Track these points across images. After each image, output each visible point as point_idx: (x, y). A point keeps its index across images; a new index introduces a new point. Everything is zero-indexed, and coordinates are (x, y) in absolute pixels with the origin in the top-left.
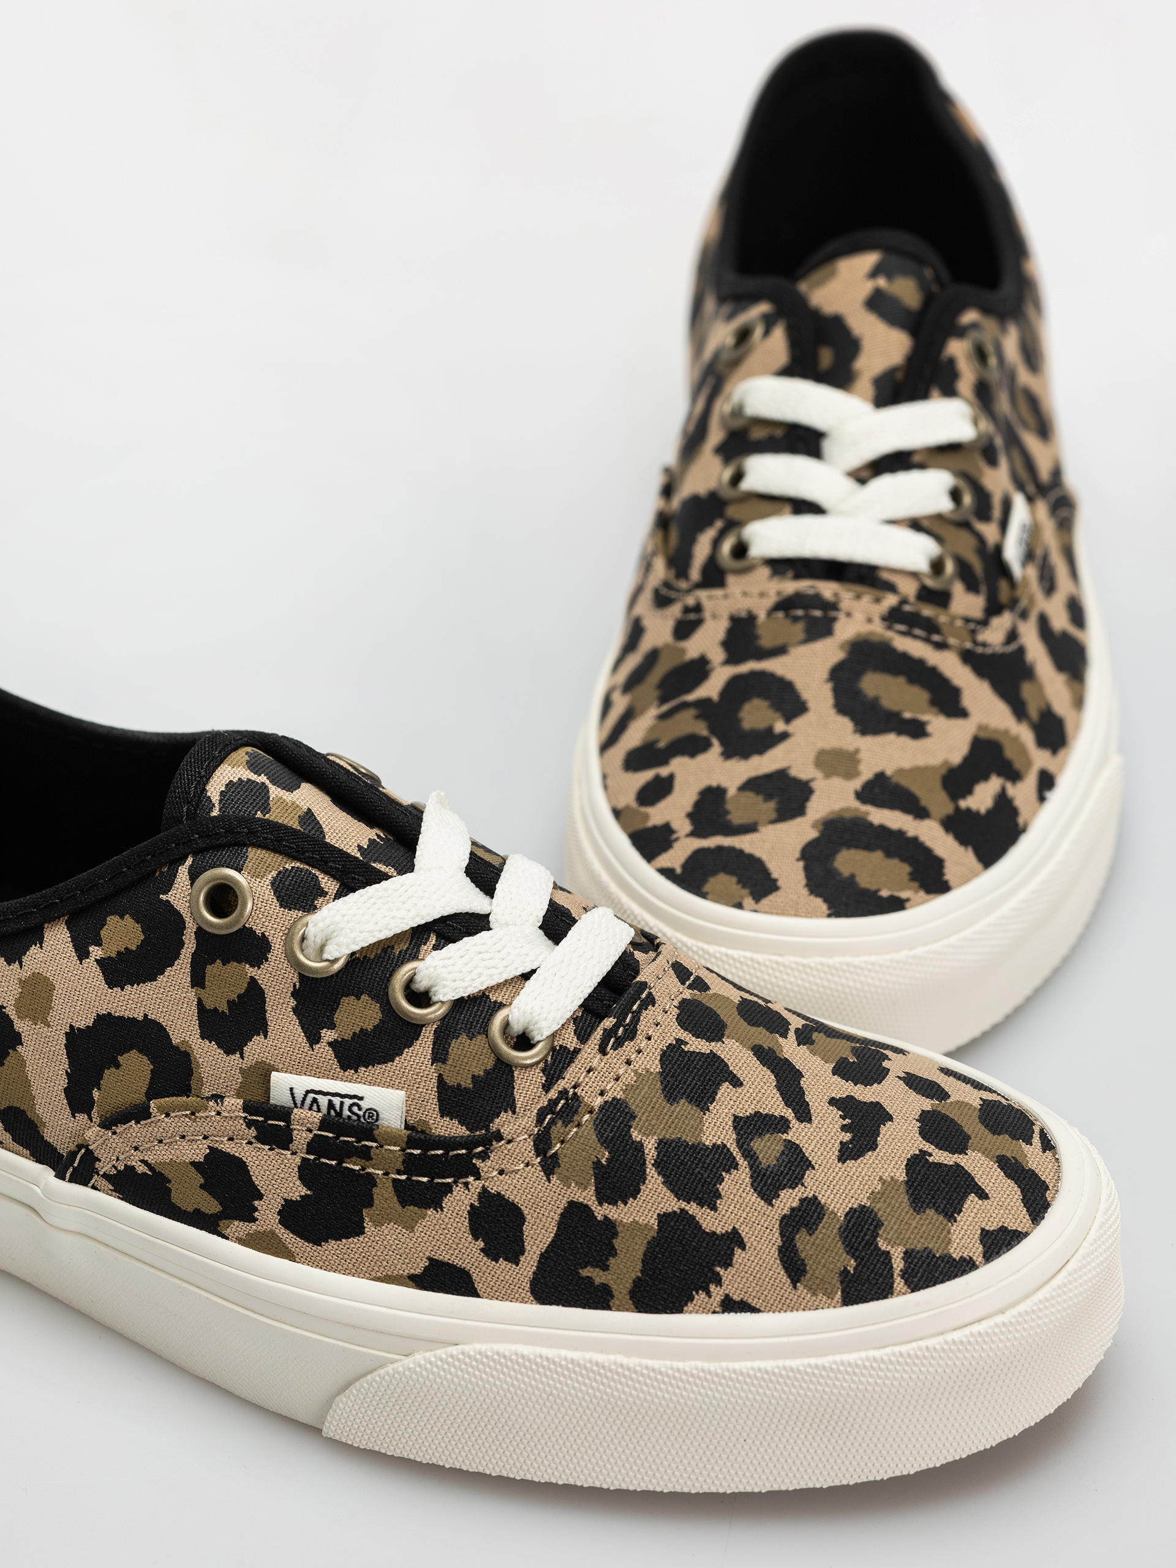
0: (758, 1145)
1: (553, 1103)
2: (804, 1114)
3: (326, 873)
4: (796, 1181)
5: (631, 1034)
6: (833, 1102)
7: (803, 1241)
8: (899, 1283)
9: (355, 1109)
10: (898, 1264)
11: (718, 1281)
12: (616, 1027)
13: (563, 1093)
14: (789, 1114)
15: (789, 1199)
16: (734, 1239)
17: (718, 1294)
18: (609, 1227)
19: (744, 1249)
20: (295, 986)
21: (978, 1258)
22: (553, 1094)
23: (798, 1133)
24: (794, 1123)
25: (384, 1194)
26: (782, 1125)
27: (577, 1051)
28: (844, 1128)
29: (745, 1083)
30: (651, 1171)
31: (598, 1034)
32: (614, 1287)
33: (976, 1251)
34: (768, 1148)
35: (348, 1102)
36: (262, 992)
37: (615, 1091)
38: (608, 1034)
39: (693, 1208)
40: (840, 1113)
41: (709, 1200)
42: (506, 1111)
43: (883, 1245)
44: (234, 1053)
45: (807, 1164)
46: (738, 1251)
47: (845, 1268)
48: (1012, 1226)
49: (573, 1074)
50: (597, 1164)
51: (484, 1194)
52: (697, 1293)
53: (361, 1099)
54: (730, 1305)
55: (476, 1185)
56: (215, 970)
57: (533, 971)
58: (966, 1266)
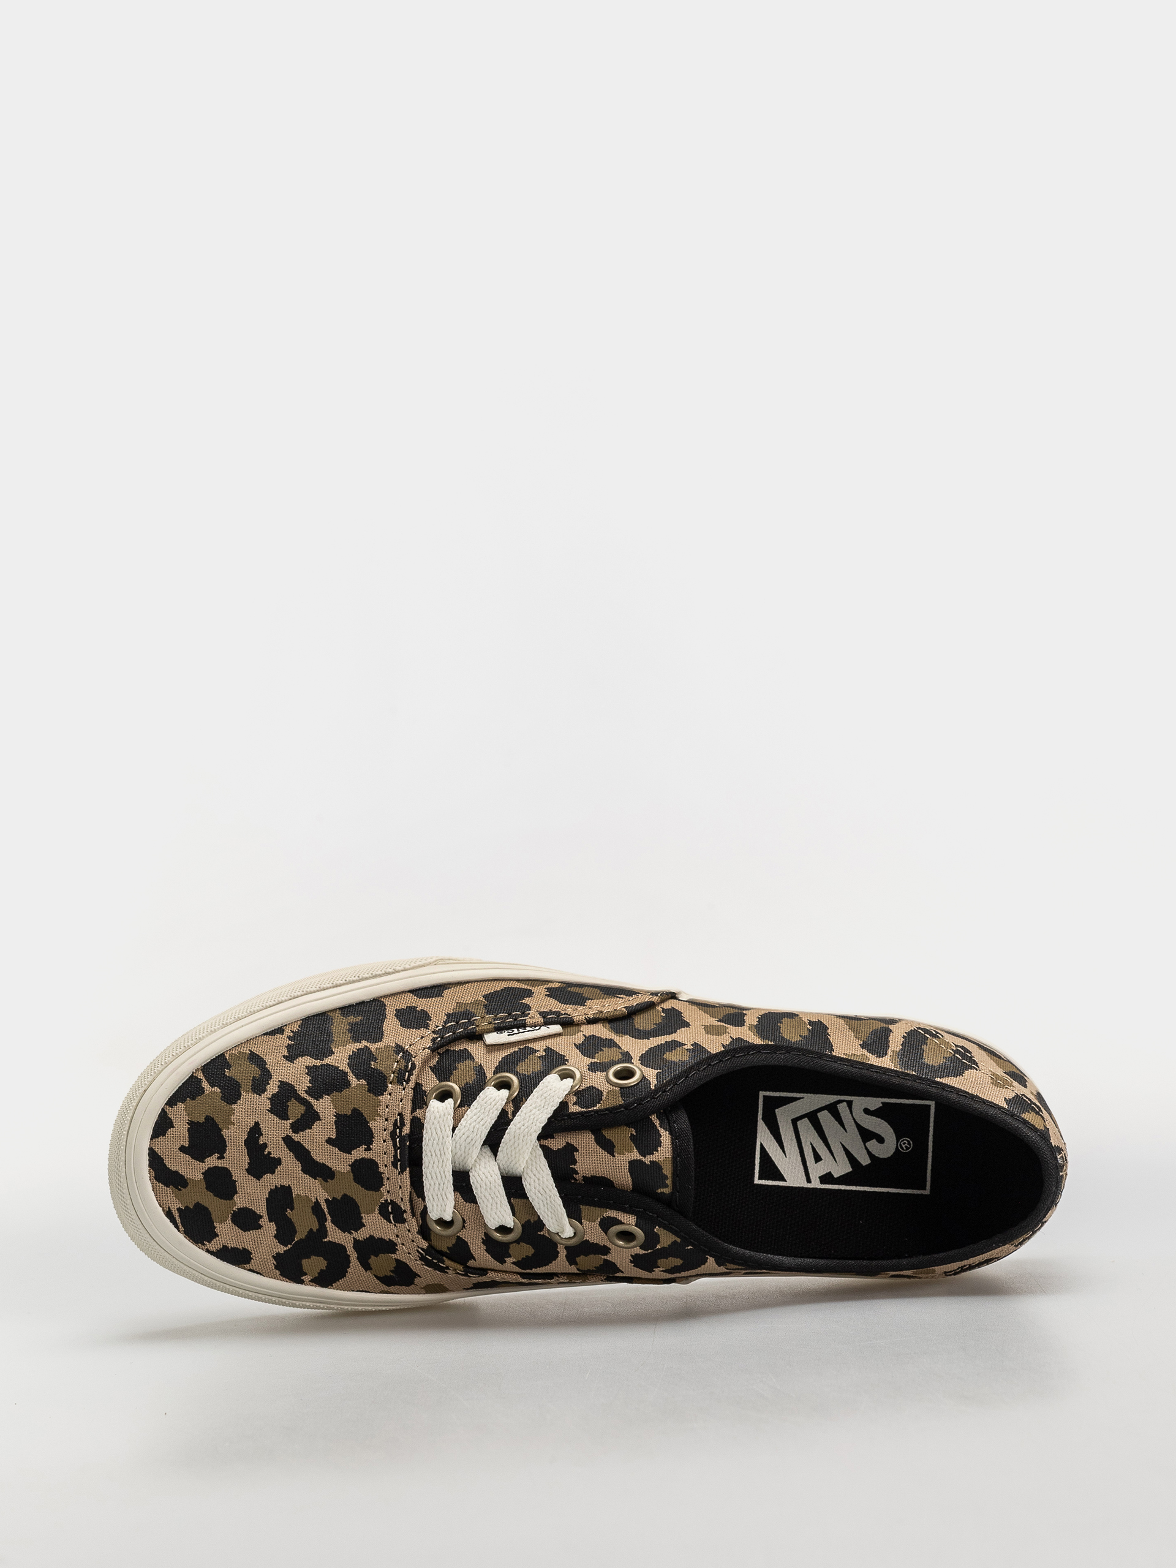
0: (302, 1109)
1: (411, 1074)
2: (287, 1140)
4: (273, 1099)
5: (393, 1135)
6: (278, 1162)
7: (256, 1072)
8: (201, 1076)
10: (205, 1084)
11: (289, 1038)
12: (401, 1132)
13: (408, 1081)
14: (296, 1137)
15: (272, 1088)
16: (291, 1058)
17: (288, 1032)
18: (356, 1039)
19: (284, 1056)
20: (568, 1062)
21: (168, 1109)
22: (413, 1078)
23: (284, 1127)
24: (290, 1133)
25: (479, 1010)
26: (297, 1127)
27: (413, 1110)
28: (265, 1145)
29: (326, 1143)
30: (348, 1070)
31: (407, 1122)
32: (341, 1017)
33: (171, 1113)
34: (296, 1110)
36: (585, 1056)
37: (385, 1098)
38: (403, 1124)
39: (318, 1063)
40: (272, 1156)
41: (311, 1070)
42: (434, 1065)
43: (217, 1089)
44: (590, 1037)
45: (272, 1111)
46: (286, 1054)
47: (230, 1070)
48: (161, 1138)
49: (409, 1092)
50: (375, 1060)
51: (427, 1027)
52: (298, 1030)
53: (508, 1035)
54: (280, 1030)
55: (432, 1027)
56: (616, 1057)
57: (453, 1131)
58: (172, 1102)
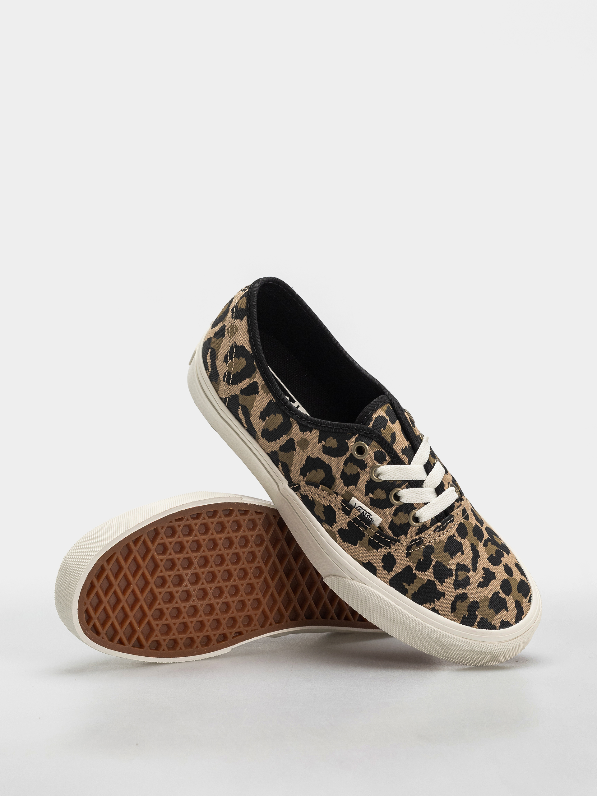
0: (460, 573)
1: (416, 540)
2: (475, 570)
3: (388, 455)
4: (464, 587)
5: (443, 529)
6: (484, 568)
7: (459, 602)
8: (476, 624)
9: (369, 517)
10: (478, 620)
11: (434, 603)
12: (441, 526)
13: (420, 538)
14: (471, 568)
15: (460, 591)
16: (443, 594)
17: (432, 605)
18: (415, 576)
19: (444, 598)
20: (368, 480)
21: (498, 627)
22: (417, 537)
23: (471, 574)
24: (471, 571)
25: (365, 540)
26: (468, 570)
27: (428, 528)
28: (483, 577)
29: (465, 554)
30: (431, 568)
31: (435, 526)
32: (409, 591)
33: (498, 625)
34: (462, 575)
35: (368, 514)
36: (360, 477)
37: (433, 542)
38: (438, 527)
39: (437, 582)
40: (484, 572)
41: (442, 582)
42: (404, 535)
43: (477, 613)
44: (346, 486)
45: (469, 584)
46: (442, 598)
47: (465, 615)
48: (510, 622)
49: (425, 534)
50: (419, 560)
51: (389, 553)
52: (428, 603)
53: (371, 515)
54: (434, 610)
55: (388, 550)
56: (350, 464)
57: (427, 503)
58: (494, 628)
